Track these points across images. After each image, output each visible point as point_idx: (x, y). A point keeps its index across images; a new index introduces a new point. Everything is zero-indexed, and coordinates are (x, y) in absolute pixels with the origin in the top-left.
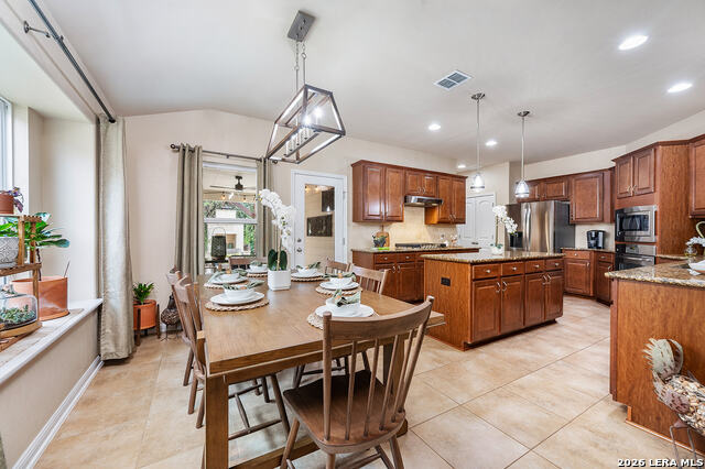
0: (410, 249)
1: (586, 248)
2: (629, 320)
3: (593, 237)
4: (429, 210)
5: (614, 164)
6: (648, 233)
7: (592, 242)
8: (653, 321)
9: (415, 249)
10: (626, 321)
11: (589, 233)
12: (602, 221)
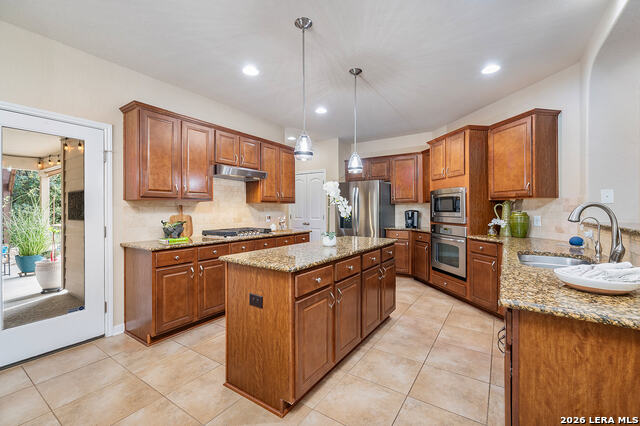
0: (222, 239)
1: (404, 227)
2: (537, 380)
3: (410, 216)
4: (251, 186)
5: (428, 147)
6: (459, 214)
7: (410, 221)
8: (577, 385)
9: (229, 238)
10: (533, 383)
11: (407, 213)
12: (416, 202)
